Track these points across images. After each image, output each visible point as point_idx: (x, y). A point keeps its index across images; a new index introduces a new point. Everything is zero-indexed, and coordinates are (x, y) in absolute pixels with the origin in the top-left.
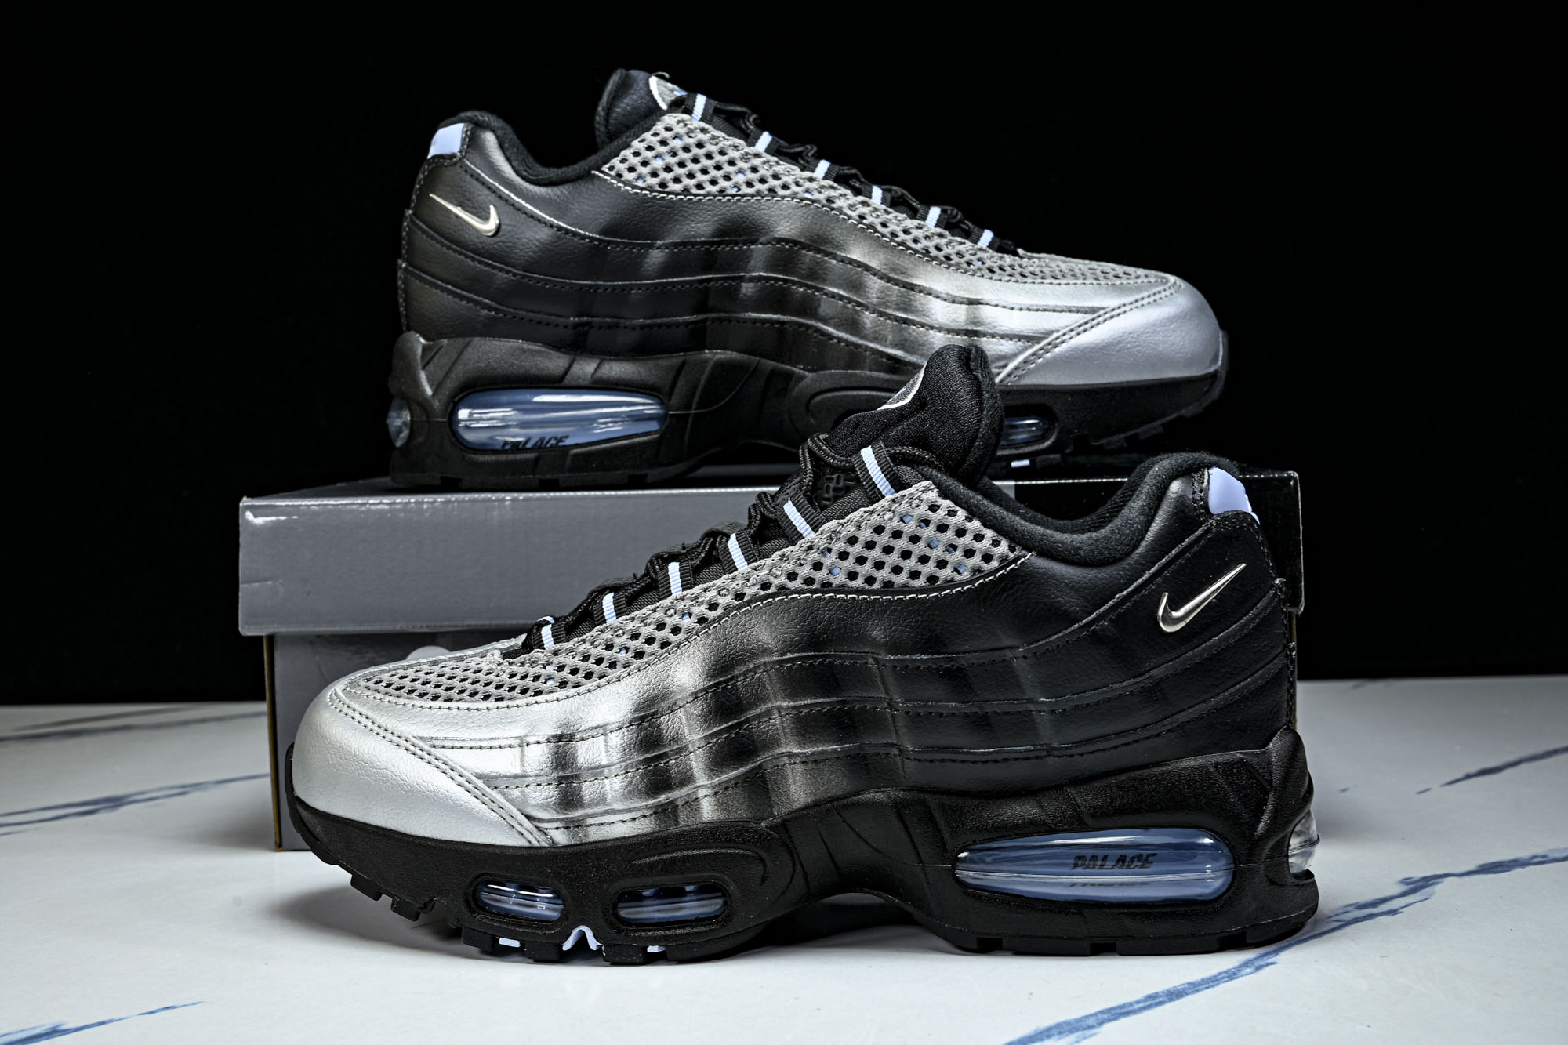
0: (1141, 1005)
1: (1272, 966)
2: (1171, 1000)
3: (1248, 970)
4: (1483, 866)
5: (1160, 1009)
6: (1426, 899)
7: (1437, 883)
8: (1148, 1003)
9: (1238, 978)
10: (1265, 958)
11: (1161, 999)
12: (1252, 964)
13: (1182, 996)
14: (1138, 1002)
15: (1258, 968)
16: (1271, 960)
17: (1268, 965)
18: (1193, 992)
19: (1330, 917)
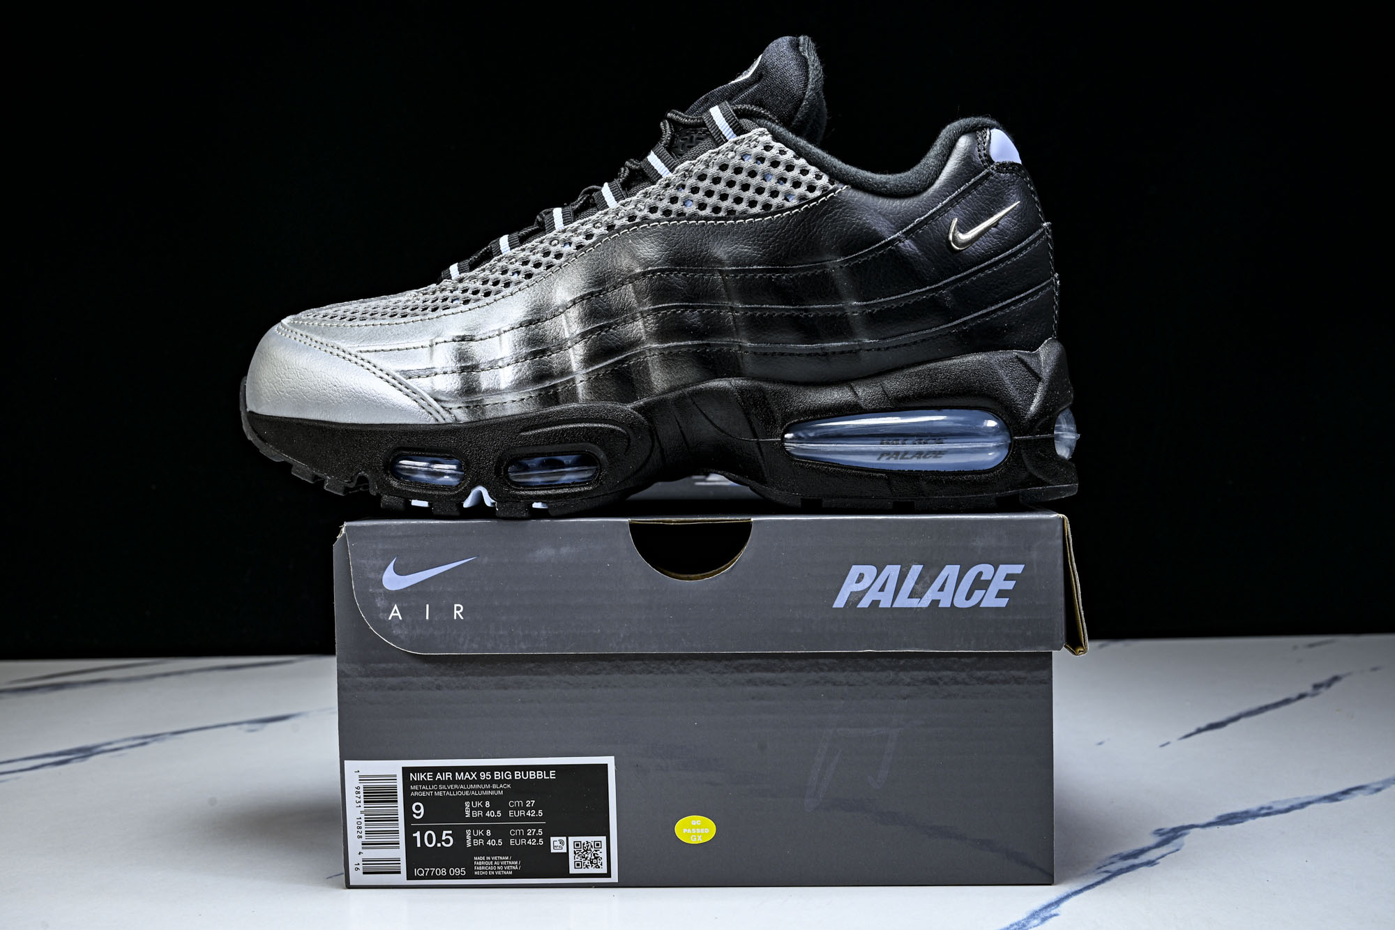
3: (1036, 922)
4: (1220, 817)
6: (1178, 850)
7: (1185, 834)
10: (1049, 909)
12: (1037, 916)
15: (1044, 920)
17: (1053, 916)
19: (1099, 868)
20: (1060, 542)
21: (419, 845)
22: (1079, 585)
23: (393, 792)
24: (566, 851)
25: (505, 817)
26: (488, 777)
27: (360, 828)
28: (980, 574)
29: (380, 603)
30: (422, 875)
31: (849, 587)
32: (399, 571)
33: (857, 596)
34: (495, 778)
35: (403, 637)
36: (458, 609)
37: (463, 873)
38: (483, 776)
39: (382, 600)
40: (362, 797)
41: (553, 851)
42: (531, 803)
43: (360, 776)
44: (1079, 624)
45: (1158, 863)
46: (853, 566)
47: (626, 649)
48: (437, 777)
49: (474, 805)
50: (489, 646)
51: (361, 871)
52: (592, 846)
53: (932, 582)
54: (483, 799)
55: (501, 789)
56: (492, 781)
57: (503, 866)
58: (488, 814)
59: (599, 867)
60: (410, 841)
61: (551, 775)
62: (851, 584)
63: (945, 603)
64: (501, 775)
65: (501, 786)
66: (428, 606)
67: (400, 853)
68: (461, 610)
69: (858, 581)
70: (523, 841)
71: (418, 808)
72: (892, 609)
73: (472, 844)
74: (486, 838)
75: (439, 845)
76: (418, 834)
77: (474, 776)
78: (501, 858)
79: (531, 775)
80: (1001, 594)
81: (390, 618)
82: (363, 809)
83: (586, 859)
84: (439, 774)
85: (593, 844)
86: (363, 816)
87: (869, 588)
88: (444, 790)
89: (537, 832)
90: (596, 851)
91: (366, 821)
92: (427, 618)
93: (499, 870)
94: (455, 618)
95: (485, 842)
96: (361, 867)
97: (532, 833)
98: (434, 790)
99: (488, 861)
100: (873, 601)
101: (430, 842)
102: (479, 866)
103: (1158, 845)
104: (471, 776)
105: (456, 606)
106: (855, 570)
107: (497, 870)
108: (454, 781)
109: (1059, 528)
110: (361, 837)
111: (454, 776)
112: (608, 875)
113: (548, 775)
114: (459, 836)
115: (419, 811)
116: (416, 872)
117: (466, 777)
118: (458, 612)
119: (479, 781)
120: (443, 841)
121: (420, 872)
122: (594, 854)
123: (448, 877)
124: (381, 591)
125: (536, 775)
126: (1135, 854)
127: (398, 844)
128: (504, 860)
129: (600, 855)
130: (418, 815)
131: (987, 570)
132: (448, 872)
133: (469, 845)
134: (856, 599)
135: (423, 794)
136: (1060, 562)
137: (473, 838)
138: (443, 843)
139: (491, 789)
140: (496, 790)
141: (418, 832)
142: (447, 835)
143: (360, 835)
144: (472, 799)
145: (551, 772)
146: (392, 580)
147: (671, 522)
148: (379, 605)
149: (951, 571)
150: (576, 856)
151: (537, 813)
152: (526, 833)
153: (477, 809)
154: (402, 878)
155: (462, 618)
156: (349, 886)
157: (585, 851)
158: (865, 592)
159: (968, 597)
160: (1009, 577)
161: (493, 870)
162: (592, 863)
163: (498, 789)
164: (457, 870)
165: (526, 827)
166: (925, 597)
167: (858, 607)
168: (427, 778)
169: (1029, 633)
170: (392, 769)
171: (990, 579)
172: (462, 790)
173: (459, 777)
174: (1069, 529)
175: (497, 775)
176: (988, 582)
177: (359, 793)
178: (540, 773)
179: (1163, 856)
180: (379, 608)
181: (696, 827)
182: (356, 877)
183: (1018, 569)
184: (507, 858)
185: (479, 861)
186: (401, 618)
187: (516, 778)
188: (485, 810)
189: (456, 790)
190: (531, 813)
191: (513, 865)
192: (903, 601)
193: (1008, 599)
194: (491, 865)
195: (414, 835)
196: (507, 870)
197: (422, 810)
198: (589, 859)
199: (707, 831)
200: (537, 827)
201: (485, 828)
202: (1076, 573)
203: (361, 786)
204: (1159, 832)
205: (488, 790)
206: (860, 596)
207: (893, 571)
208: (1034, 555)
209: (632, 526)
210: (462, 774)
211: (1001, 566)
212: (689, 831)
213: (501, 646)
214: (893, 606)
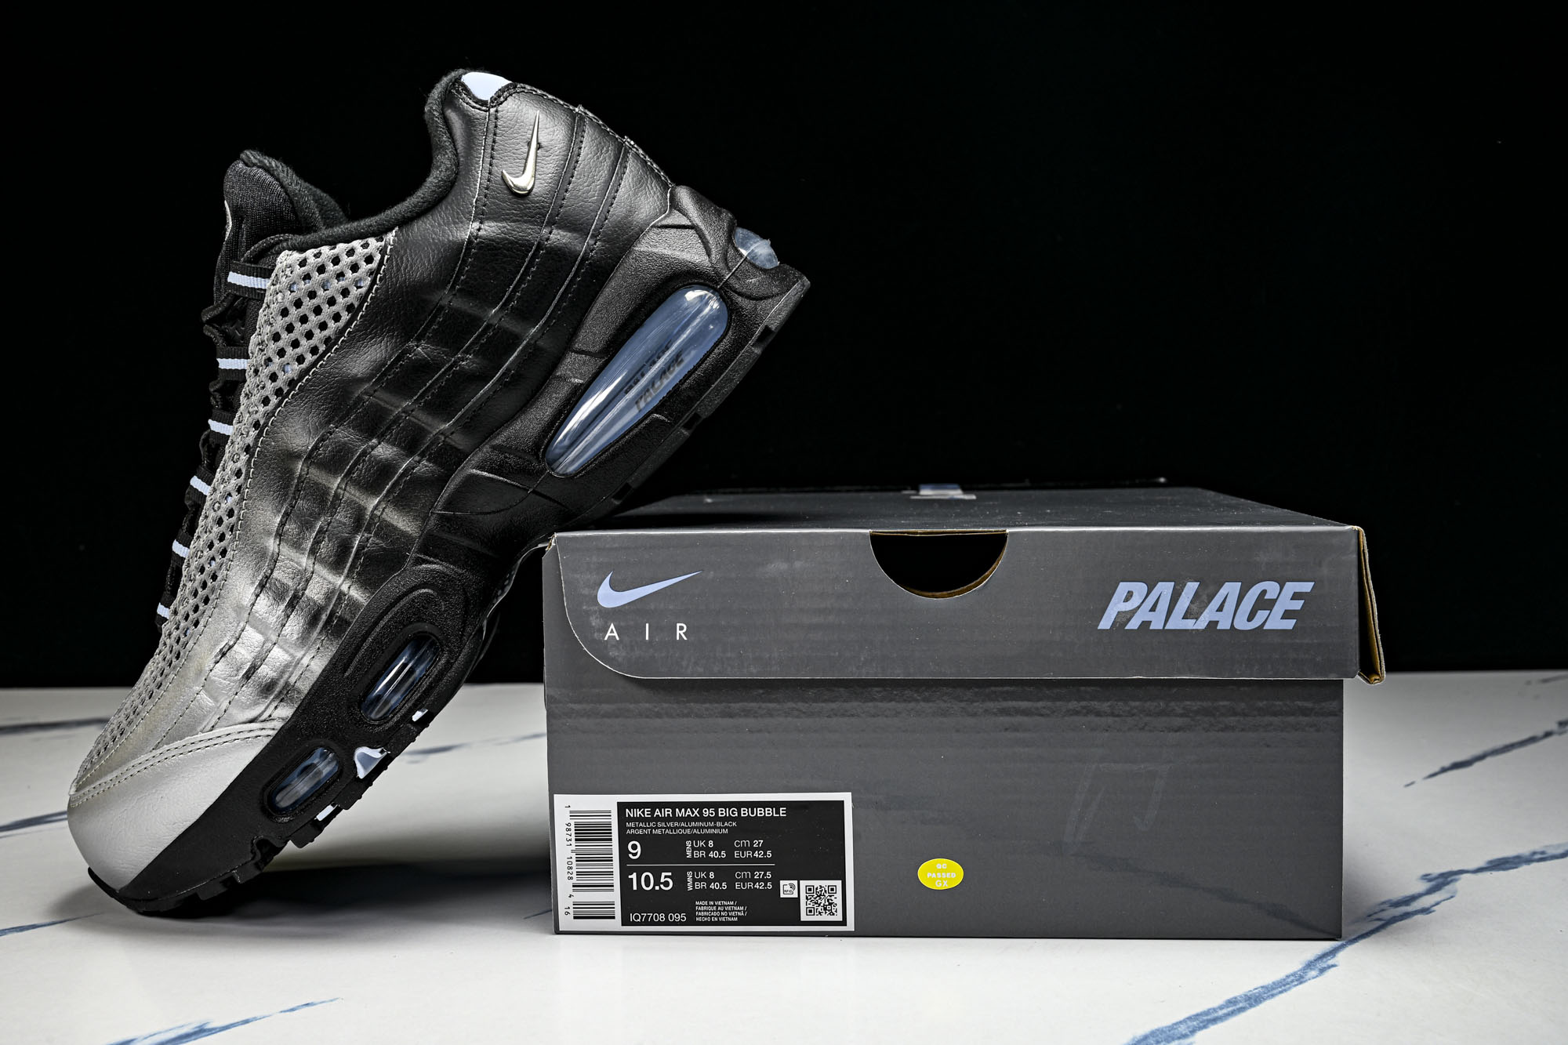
0: (1225, 1011)
2: (1251, 1006)
3: (1313, 973)
4: (1490, 862)
5: (1243, 1015)
6: (1452, 897)
7: (1456, 880)
8: (1230, 1009)
9: (1305, 982)
10: (1325, 960)
11: (1241, 1005)
12: (1315, 966)
13: (1261, 1002)
14: (1221, 1008)
15: (1322, 971)
16: (1331, 962)
17: (1330, 967)
18: (1270, 997)
19: (1370, 916)
20: (1355, 556)
21: (635, 888)
22: (1375, 605)
23: (607, 829)
24: (796, 896)
25: (730, 858)
26: (712, 814)
27: (571, 868)
28: (1264, 592)
29: (595, 622)
30: (639, 920)
31: (1117, 606)
32: (615, 586)
33: (1125, 617)
34: (720, 815)
35: (620, 659)
36: (681, 628)
37: (683, 919)
38: (706, 813)
39: (597, 618)
40: (573, 835)
41: (782, 896)
42: (759, 843)
43: (571, 812)
44: (1374, 649)
45: (1434, 911)
46: (1121, 583)
47: (868, 674)
48: (656, 813)
49: (696, 845)
50: (716, 669)
51: (572, 915)
52: (825, 891)
53: (1210, 602)
54: (707, 837)
55: (725, 828)
56: (716, 819)
57: (727, 911)
58: (711, 855)
59: (833, 914)
60: (625, 883)
61: (781, 812)
62: (1119, 602)
63: (1224, 625)
64: (726, 812)
65: (726, 824)
66: (647, 625)
67: (615, 896)
68: (685, 630)
69: (1127, 600)
70: (749, 885)
71: (634, 847)
72: (1164, 631)
73: (694, 887)
74: (709, 881)
75: (657, 888)
76: (634, 876)
77: (696, 812)
78: (725, 903)
79: (760, 812)
80: (1287, 615)
81: (606, 639)
82: (574, 848)
83: (819, 905)
84: (657, 810)
85: (827, 889)
86: (574, 856)
87: (1139, 607)
88: (664, 828)
89: (765, 875)
90: (830, 896)
91: (577, 861)
92: (647, 638)
93: (723, 916)
94: (678, 638)
95: (708, 886)
96: (571, 911)
97: (759, 876)
98: (652, 828)
99: (711, 906)
100: (1143, 622)
101: (648, 885)
102: (701, 911)
103: (1429, 892)
104: (693, 813)
105: (678, 625)
106: (1123, 588)
107: (721, 916)
108: (674, 818)
109: (1354, 541)
110: (571, 878)
111: (674, 812)
112: (844, 923)
113: (778, 812)
114: (679, 878)
115: (636, 851)
116: (632, 917)
117: (687, 813)
118: (681, 632)
119: (701, 819)
120: (662, 883)
121: (637, 917)
122: (828, 900)
123: (667, 923)
124: (596, 608)
125: (764, 812)
126: (1408, 900)
127: (613, 886)
128: (728, 905)
129: (835, 901)
130: (635, 854)
131: (1271, 588)
132: (666, 917)
133: (690, 888)
134: (1124, 620)
135: (640, 832)
136: (1355, 579)
137: (694, 880)
138: (662, 886)
139: (715, 827)
140: (720, 828)
141: (635, 874)
142: (666, 877)
143: (571, 876)
144: (694, 838)
145: (781, 809)
146: (608, 597)
147: (917, 533)
148: (594, 624)
149: (1231, 589)
150: (808, 902)
151: (765, 854)
152: (753, 875)
153: (699, 849)
154: (616, 924)
155: (685, 639)
156: (558, 932)
157: (818, 896)
158: (1134, 612)
159: (1250, 618)
160: (1296, 596)
161: (717, 916)
162: (825, 909)
163: (723, 828)
164: (677, 916)
165: (753, 870)
166: (1202, 618)
167: (1126, 628)
168: (644, 814)
169: (1319, 659)
170: (608, 803)
171: (1275, 598)
172: (683, 828)
173: (679, 813)
174: (1365, 542)
175: (722, 813)
176: (1273, 602)
177: (570, 830)
178: (768, 810)
179: (1437, 904)
180: (593, 627)
181: (941, 871)
182: (566, 922)
183: (1307, 587)
184: (732, 903)
185: (701, 906)
186: (618, 639)
187: (742, 815)
188: (708, 850)
189: (676, 828)
190: (759, 854)
191: (738, 911)
192: (1177, 623)
193: (1295, 620)
194: (714, 911)
195: (630, 877)
196: (731, 916)
197: (639, 849)
198: (822, 905)
199: (953, 875)
200: (765, 869)
201: (708, 870)
202: (1373, 591)
203: (572, 822)
204: (1426, 877)
205: (711, 828)
206: (1129, 616)
207: (1165, 588)
208: (1325, 571)
209: (874, 538)
210: (683, 810)
211: (1287, 583)
212: (934, 875)
213: (729, 669)
214: (1166, 628)
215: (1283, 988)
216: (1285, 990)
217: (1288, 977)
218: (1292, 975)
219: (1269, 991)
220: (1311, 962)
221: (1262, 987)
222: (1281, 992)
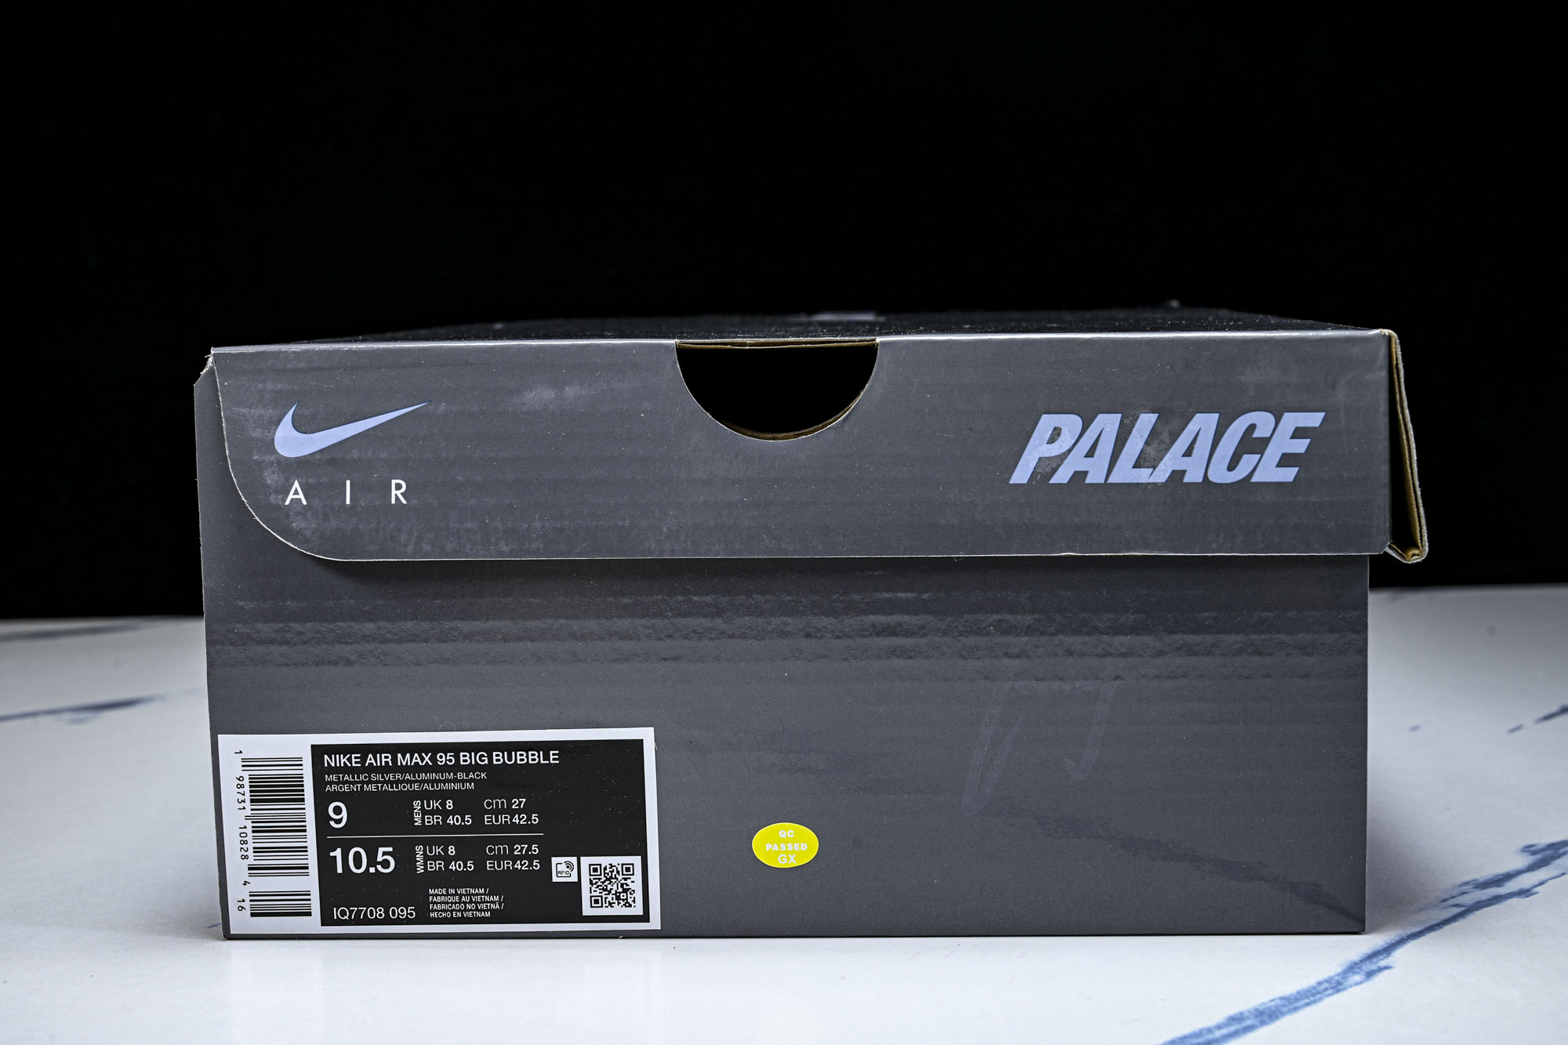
0: (1224, 1031)
1: (1386, 973)
2: (1263, 1023)
3: (1357, 978)
5: (1250, 1037)
6: (1563, 874)
8: (1233, 1028)
9: (1345, 989)
10: (1375, 960)
11: (1249, 1023)
12: (1360, 968)
13: (1277, 1018)
14: (1219, 1027)
15: (1370, 975)
16: (1383, 963)
17: (1381, 969)
18: (1290, 1011)
19: (1445, 900)
20: (1384, 374)
21: (340, 870)
22: (1413, 446)
23: (297, 783)
24: (576, 880)
25: (478, 825)
26: (450, 761)
27: (245, 842)
28: (1252, 428)
29: (271, 478)
30: (346, 917)
31: (1037, 449)
32: (301, 426)
33: (1049, 465)
34: (462, 763)
35: (308, 533)
36: (398, 487)
37: (411, 914)
38: (442, 759)
39: (273, 473)
40: (248, 794)
41: (555, 879)
42: (520, 802)
43: (244, 760)
44: (1412, 511)
45: (1536, 893)
46: (1044, 416)
47: (673, 552)
48: (368, 761)
49: (429, 806)
50: (449, 546)
51: (248, 912)
52: (618, 872)
53: (1173, 442)
54: (443, 796)
55: (470, 781)
56: (457, 768)
57: (476, 903)
58: (450, 821)
59: (630, 906)
60: (325, 864)
61: (552, 757)
62: (1040, 444)
63: (1194, 476)
64: (470, 758)
65: (471, 776)
66: (348, 482)
67: (310, 883)
68: (403, 489)
69: (1052, 440)
70: (506, 864)
71: (338, 811)
72: (1106, 486)
73: (425, 868)
74: (448, 860)
75: (372, 870)
76: (337, 853)
77: (427, 759)
78: (472, 891)
79: (520, 757)
80: (1286, 460)
81: (287, 503)
82: (248, 812)
83: (610, 892)
84: (370, 756)
85: (620, 869)
86: (249, 824)
87: (1070, 451)
88: (379, 782)
89: (529, 849)
90: (625, 879)
91: (254, 832)
92: (348, 502)
93: (469, 910)
94: (393, 502)
95: (447, 866)
96: (247, 905)
97: (521, 851)
98: (362, 782)
99: (452, 895)
100: (1075, 472)
101: (358, 865)
102: (437, 903)
103: (1531, 868)
104: (422, 759)
105: (394, 482)
106: (1047, 422)
107: (465, 910)
108: (395, 768)
109: (1383, 352)
110: (246, 857)
111: (394, 760)
112: (645, 918)
113: (546, 757)
114: (404, 856)
115: (340, 816)
116: (336, 913)
117: (414, 761)
118: (399, 493)
119: (435, 768)
120: (379, 863)
121: (343, 913)
122: (622, 885)
123: (387, 921)
124: (273, 458)
125: (527, 757)
126: (1498, 881)
127: (307, 868)
128: (477, 894)
129: (632, 886)
130: (338, 821)
131: (1263, 422)
132: (387, 912)
133: (420, 870)
134: (1048, 469)
135: (346, 788)
136: (1384, 407)
137: (426, 858)
138: (379, 867)
139: (455, 781)
140: (463, 781)
141: (339, 850)
142: (385, 853)
143: (245, 854)
144: (424, 796)
145: (551, 752)
146: (290, 442)
147: (745, 344)
148: (269, 482)
149: (1204, 423)
150: (593, 888)
151: (530, 818)
152: (512, 850)
153: (433, 812)
154: (313, 923)
155: (404, 502)
156: (229, 936)
157: (607, 879)
158: (1063, 457)
159: (1232, 466)
160: (1299, 433)
161: (459, 910)
162: (618, 898)
163: (466, 781)
164: (402, 911)
165: (511, 842)
166: (1161, 466)
167: (1051, 482)
168: (351, 763)
169: (1331, 525)
170: (297, 747)
171: (1269, 436)
172: (408, 781)
173: (403, 760)
174: (1399, 353)
175: (465, 758)
176: (1265, 442)
177: (242, 786)
178: (533, 755)
179: (1542, 883)
180: (269, 486)
181: (786, 841)
182: (240, 921)
183: (1314, 419)
184: (482, 891)
185: (437, 895)
186: (305, 503)
187: (495, 763)
188: (445, 814)
189: (398, 782)
190: (520, 819)
191: (492, 902)
192: (1126, 473)
193: (1297, 469)
194: (455, 903)
195: (332, 854)
196: (481, 910)
197: (344, 814)
198: (613, 892)
199: (803, 847)
200: (530, 841)
201: (446, 843)
202: (1410, 426)
203: (246, 775)
204: (1528, 849)
205: (449, 781)
206: (1054, 465)
207: (1108, 424)
208: (1341, 396)
209: (682, 352)
210: (408, 755)
211: (1286, 415)
212: (776, 848)
213: (468, 547)
214: (1109, 481)
215: (1312, 998)
216: (1314, 1002)
217: (1319, 984)
218: (1326, 981)
219: (1290, 1003)
220: (1356, 964)
221: (1282, 998)
222: (1308, 1004)
